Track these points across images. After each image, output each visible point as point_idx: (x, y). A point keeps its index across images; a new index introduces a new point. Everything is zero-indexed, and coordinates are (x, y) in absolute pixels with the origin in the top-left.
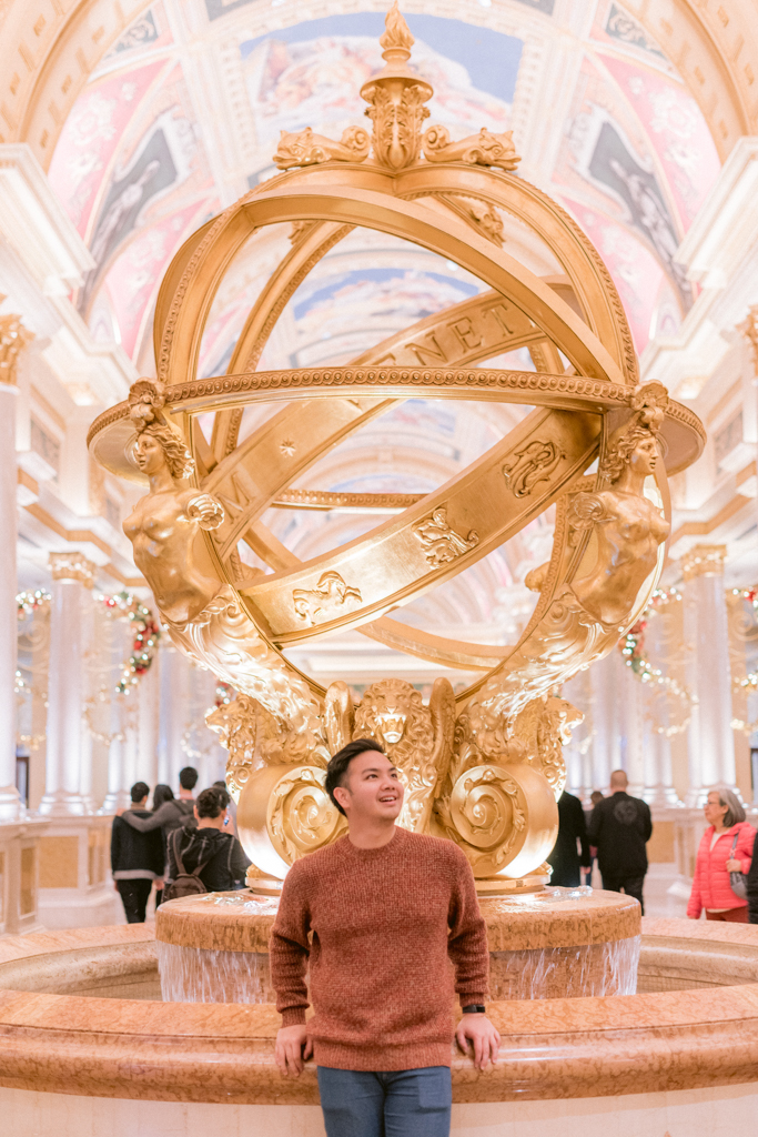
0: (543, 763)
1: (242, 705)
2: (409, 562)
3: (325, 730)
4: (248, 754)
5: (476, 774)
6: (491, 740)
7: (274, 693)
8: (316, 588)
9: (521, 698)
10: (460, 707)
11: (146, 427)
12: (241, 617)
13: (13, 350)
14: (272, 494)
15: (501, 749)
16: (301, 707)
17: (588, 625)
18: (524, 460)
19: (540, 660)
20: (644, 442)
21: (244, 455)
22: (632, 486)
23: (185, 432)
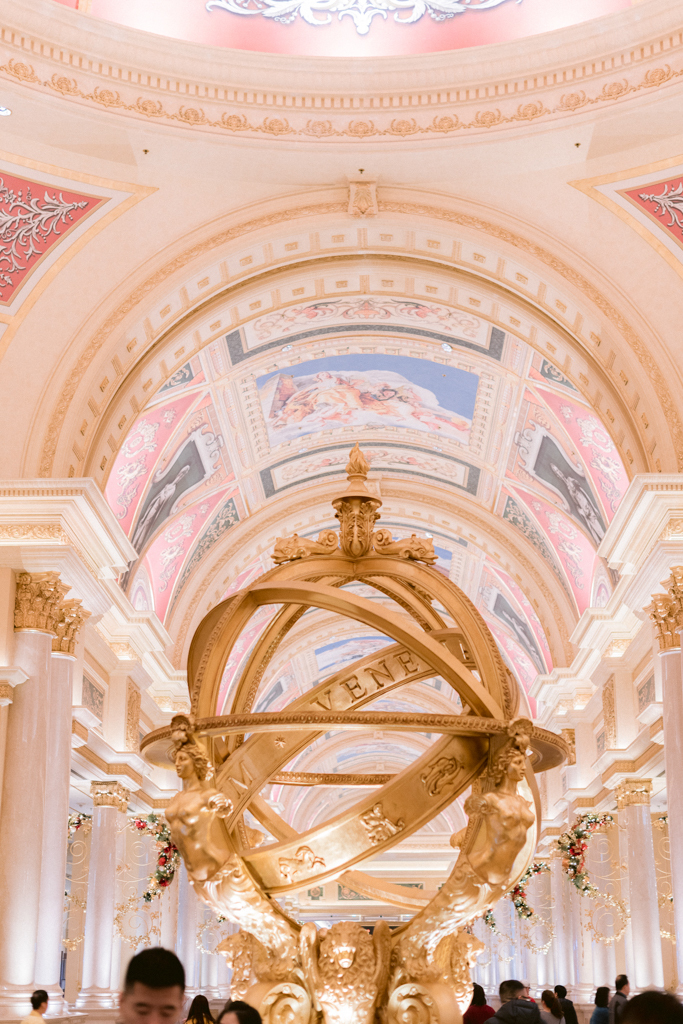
0: (454, 981)
1: (243, 936)
2: (358, 840)
3: (300, 957)
4: (246, 973)
5: (405, 989)
6: (416, 965)
7: (265, 930)
8: (294, 857)
9: (436, 935)
10: (394, 940)
11: (182, 747)
12: (243, 877)
13: (73, 627)
14: (269, 776)
15: (422, 972)
16: (283, 940)
17: (479, 886)
18: (435, 770)
19: (448, 909)
20: (516, 759)
21: (249, 748)
22: (509, 789)
23: (208, 749)
